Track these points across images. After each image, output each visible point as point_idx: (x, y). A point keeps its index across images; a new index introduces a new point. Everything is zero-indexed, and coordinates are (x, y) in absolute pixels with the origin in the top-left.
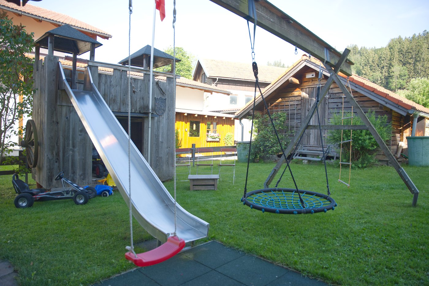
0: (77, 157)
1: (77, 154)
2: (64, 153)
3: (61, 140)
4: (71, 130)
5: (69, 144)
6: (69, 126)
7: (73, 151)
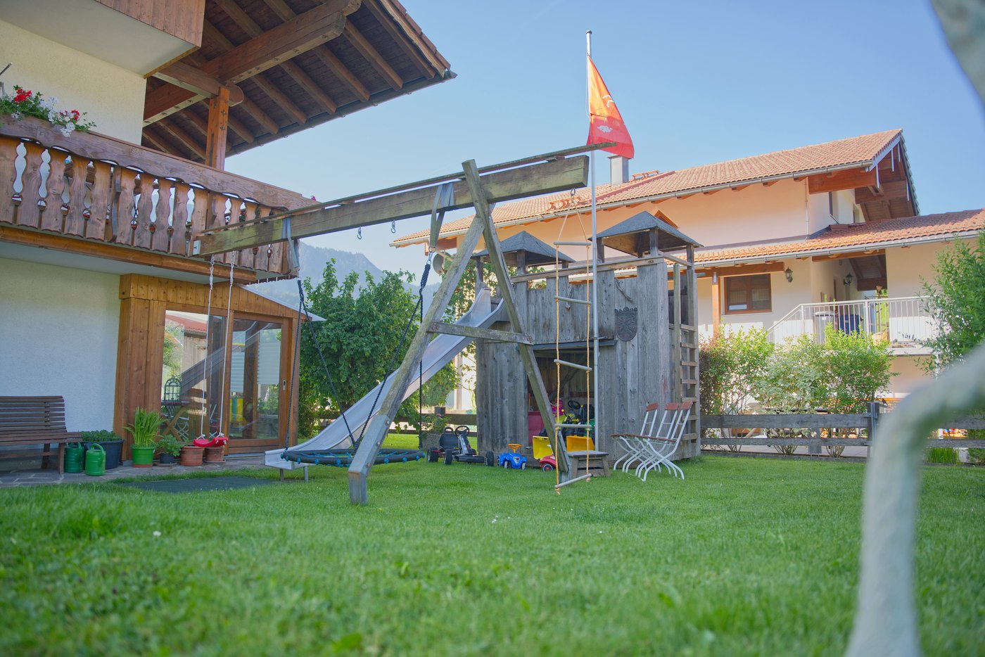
0: (507, 412)
1: (506, 408)
2: (492, 405)
3: (490, 388)
4: (499, 374)
5: (497, 393)
6: (496, 369)
7: (502, 404)
